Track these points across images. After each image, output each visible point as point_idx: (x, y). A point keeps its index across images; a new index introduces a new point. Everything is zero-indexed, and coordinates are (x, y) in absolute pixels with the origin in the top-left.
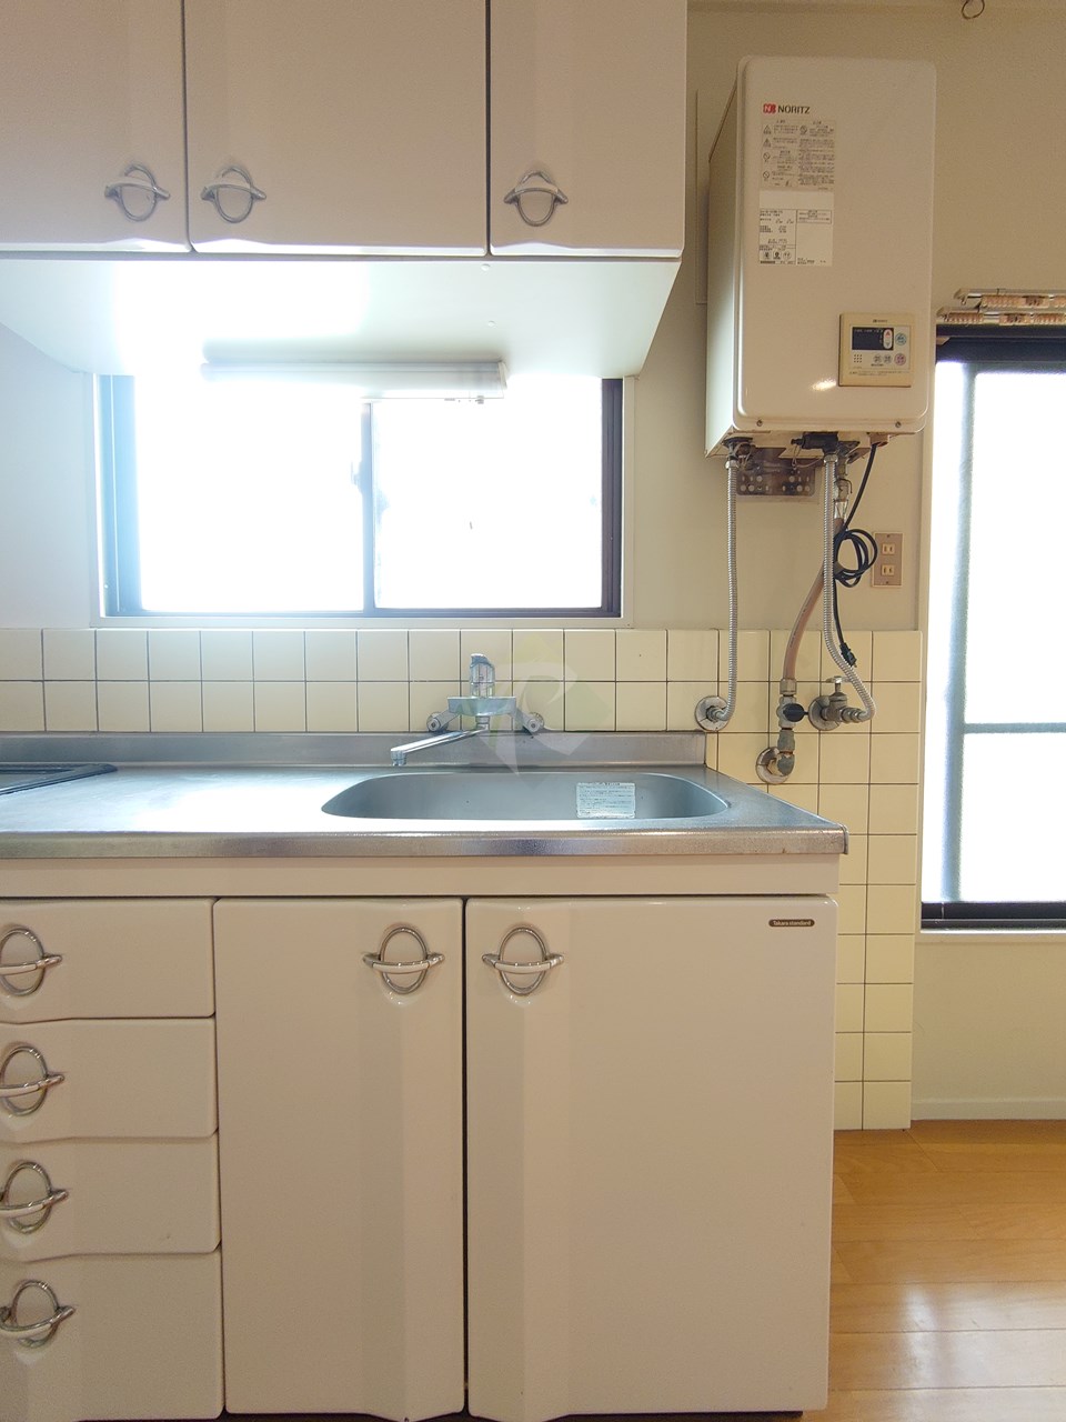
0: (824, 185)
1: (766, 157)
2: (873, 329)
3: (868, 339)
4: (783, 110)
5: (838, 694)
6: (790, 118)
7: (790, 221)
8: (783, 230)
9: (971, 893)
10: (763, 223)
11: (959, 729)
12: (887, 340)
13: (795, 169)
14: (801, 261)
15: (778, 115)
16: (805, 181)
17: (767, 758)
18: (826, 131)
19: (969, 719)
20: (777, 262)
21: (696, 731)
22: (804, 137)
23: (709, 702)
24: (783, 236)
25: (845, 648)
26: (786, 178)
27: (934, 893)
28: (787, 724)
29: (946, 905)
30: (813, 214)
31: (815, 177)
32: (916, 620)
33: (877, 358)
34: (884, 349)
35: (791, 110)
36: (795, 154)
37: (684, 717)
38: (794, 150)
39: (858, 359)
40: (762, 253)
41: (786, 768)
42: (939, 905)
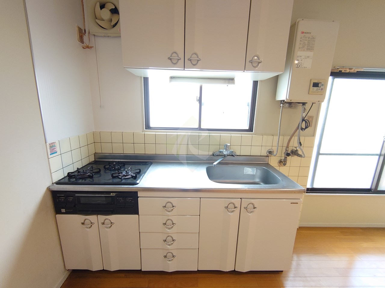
0: (312, 50)
1: (300, 44)
2: (317, 83)
3: (316, 85)
4: (305, 33)
5: (297, 150)
6: (307, 35)
7: (303, 58)
8: (302, 60)
9: (316, 186)
10: (298, 59)
11: (318, 154)
12: (320, 85)
13: (306, 47)
14: (304, 67)
15: (304, 34)
16: (308, 49)
17: (280, 162)
18: (314, 38)
19: (321, 152)
20: (300, 67)
21: (267, 156)
22: (309, 39)
23: (270, 150)
24: (301, 62)
25: (300, 143)
26: (304, 49)
27: (309, 186)
28: (286, 156)
29: (311, 188)
30: (308, 57)
31: (310, 48)
32: (314, 135)
33: (317, 89)
34: (319, 87)
35: (307, 33)
36: (306, 43)
37: (264, 153)
38: (306, 42)
39: (313, 89)
40: (296, 65)
41: (285, 165)
42: (309, 188)
